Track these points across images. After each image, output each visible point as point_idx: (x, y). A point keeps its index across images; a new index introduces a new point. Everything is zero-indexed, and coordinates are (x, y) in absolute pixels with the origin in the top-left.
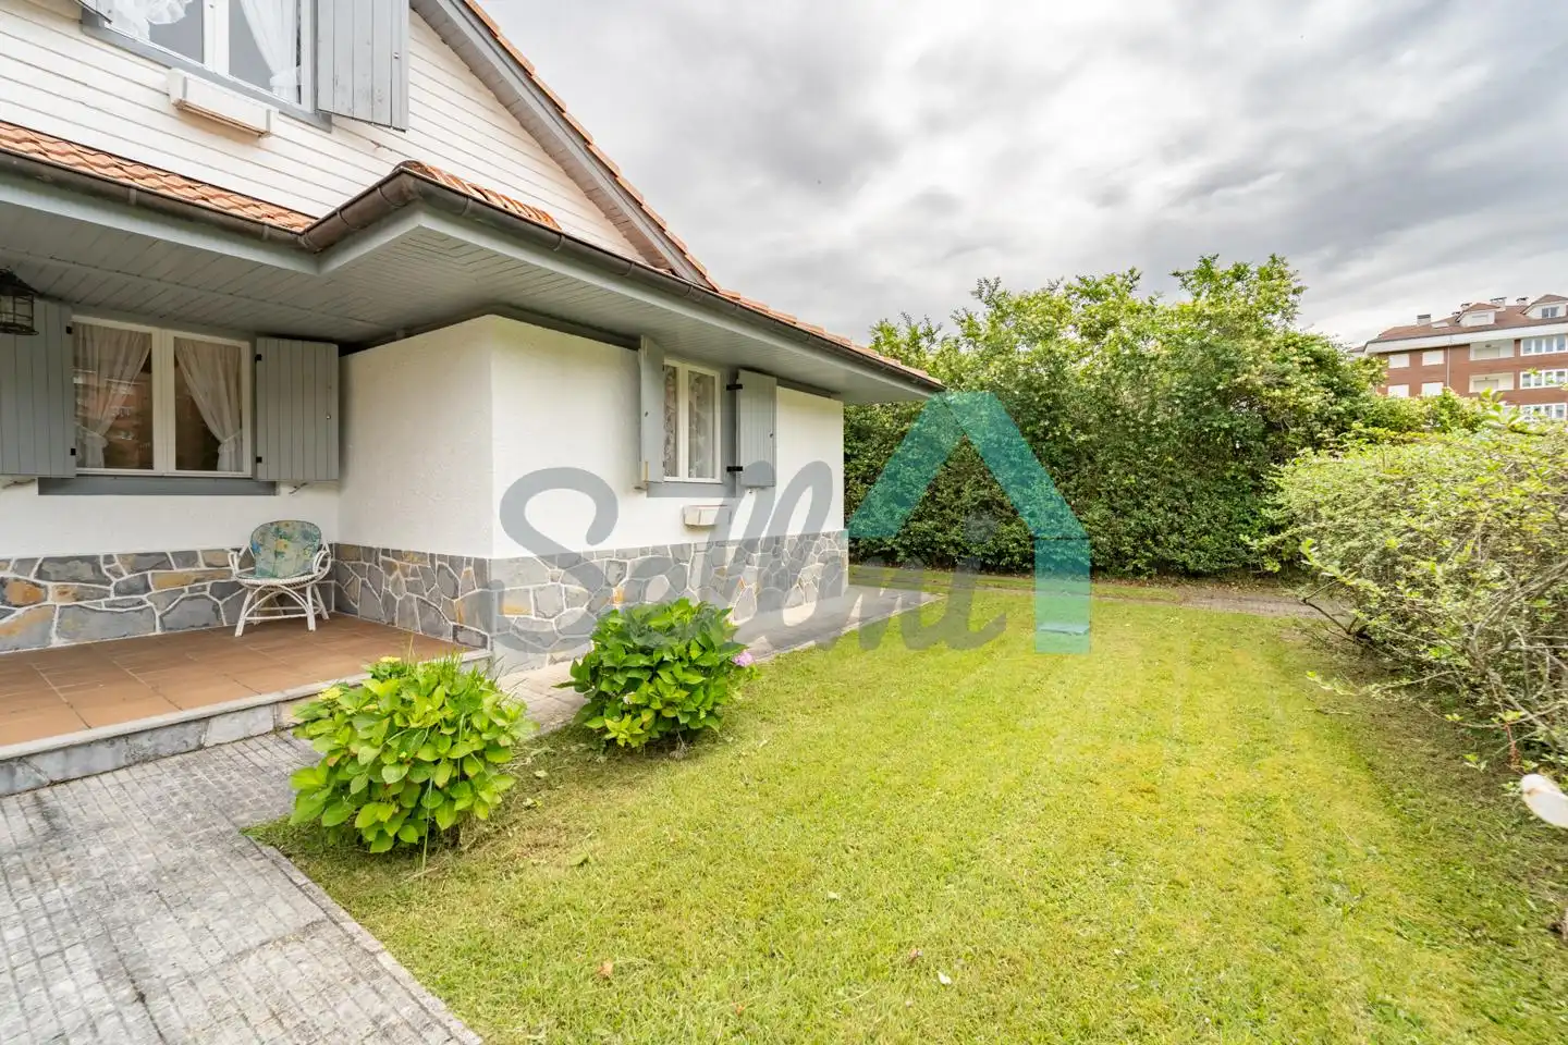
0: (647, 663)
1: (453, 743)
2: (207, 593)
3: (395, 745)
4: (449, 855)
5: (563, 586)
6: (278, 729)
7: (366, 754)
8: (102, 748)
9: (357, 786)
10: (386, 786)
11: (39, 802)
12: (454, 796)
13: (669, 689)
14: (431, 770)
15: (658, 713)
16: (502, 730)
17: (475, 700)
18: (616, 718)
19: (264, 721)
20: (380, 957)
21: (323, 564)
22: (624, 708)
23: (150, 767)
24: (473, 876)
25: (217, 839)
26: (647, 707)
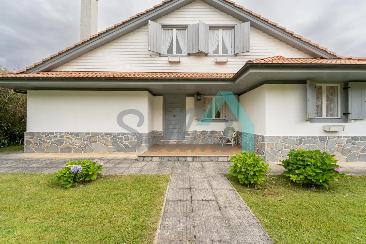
0: (303, 164)
1: (254, 168)
2: (219, 138)
3: (244, 165)
4: (253, 189)
5: (283, 144)
6: (228, 161)
7: (239, 165)
8: (207, 158)
9: (238, 170)
10: (243, 172)
11: (201, 163)
12: (254, 177)
13: (309, 172)
14: (250, 171)
15: (306, 177)
16: (263, 168)
17: (258, 161)
18: (294, 175)
19: (225, 159)
20: (240, 198)
21: (235, 135)
22: (296, 173)
23: (212, 162)
24: (257, 194)
25: (220, 174)
26: (302, 175)
